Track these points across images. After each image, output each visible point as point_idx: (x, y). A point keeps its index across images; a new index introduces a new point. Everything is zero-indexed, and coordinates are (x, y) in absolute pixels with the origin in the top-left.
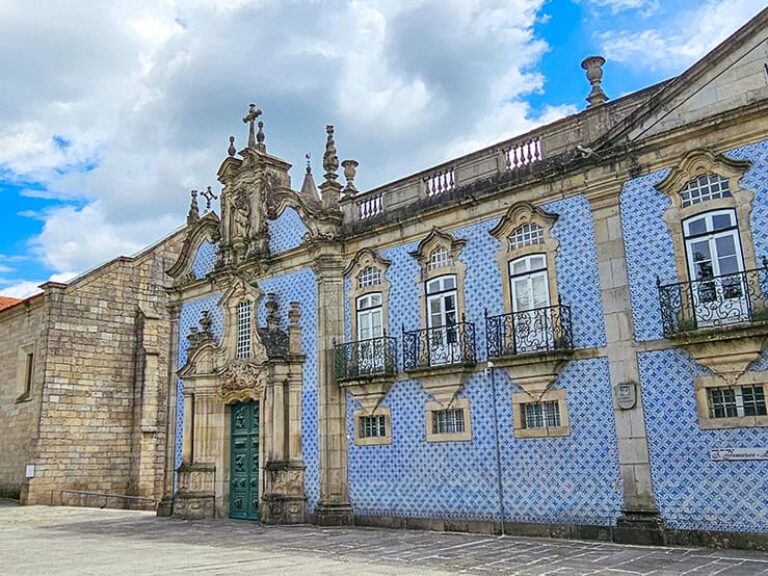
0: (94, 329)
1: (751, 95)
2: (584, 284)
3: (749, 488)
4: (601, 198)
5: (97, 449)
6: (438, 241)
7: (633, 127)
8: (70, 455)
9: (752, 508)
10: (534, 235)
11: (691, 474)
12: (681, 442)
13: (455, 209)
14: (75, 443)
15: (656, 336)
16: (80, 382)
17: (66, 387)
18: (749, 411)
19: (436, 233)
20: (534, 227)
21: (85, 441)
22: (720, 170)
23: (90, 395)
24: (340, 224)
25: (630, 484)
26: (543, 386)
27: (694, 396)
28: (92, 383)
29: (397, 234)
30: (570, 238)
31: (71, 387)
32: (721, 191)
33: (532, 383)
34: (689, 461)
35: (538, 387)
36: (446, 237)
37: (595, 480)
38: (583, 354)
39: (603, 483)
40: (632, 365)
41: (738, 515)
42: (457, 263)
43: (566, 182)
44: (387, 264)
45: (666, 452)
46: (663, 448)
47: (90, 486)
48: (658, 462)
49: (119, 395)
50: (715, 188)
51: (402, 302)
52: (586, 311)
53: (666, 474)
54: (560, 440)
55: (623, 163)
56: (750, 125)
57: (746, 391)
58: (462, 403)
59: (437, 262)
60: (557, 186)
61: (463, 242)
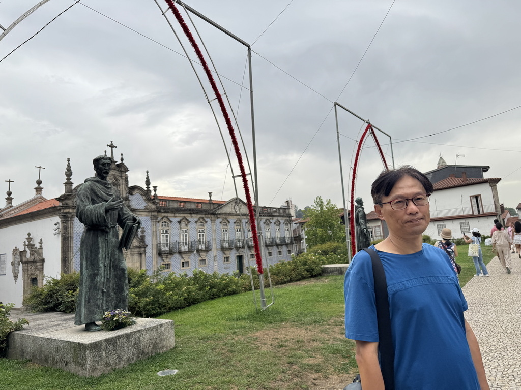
1: (230, 211)
2: (210, 237)
6: (184, 220)
27: (223, 258)
29: (173, 215)
30: (208, 227)
34: (222, 269)
35: (204, 256)
36: (187, 220)
40: (216, 253)
42: (188, 227)
44: (171, 222)
54: (206, 267)
55: (216, 216)
56: (230, 216)
57: (228, 257)
58: (189, 260)
59: (182, 225)
60: (206, 216)
61: (190, 222)
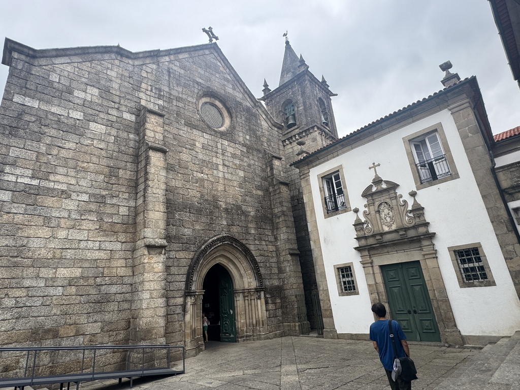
16: (52, 177)
17: (27, 181)
21: (57, 261)
23: (69, 197)
28: (73, 181)
31: (35, 182)
49: (115, 201)
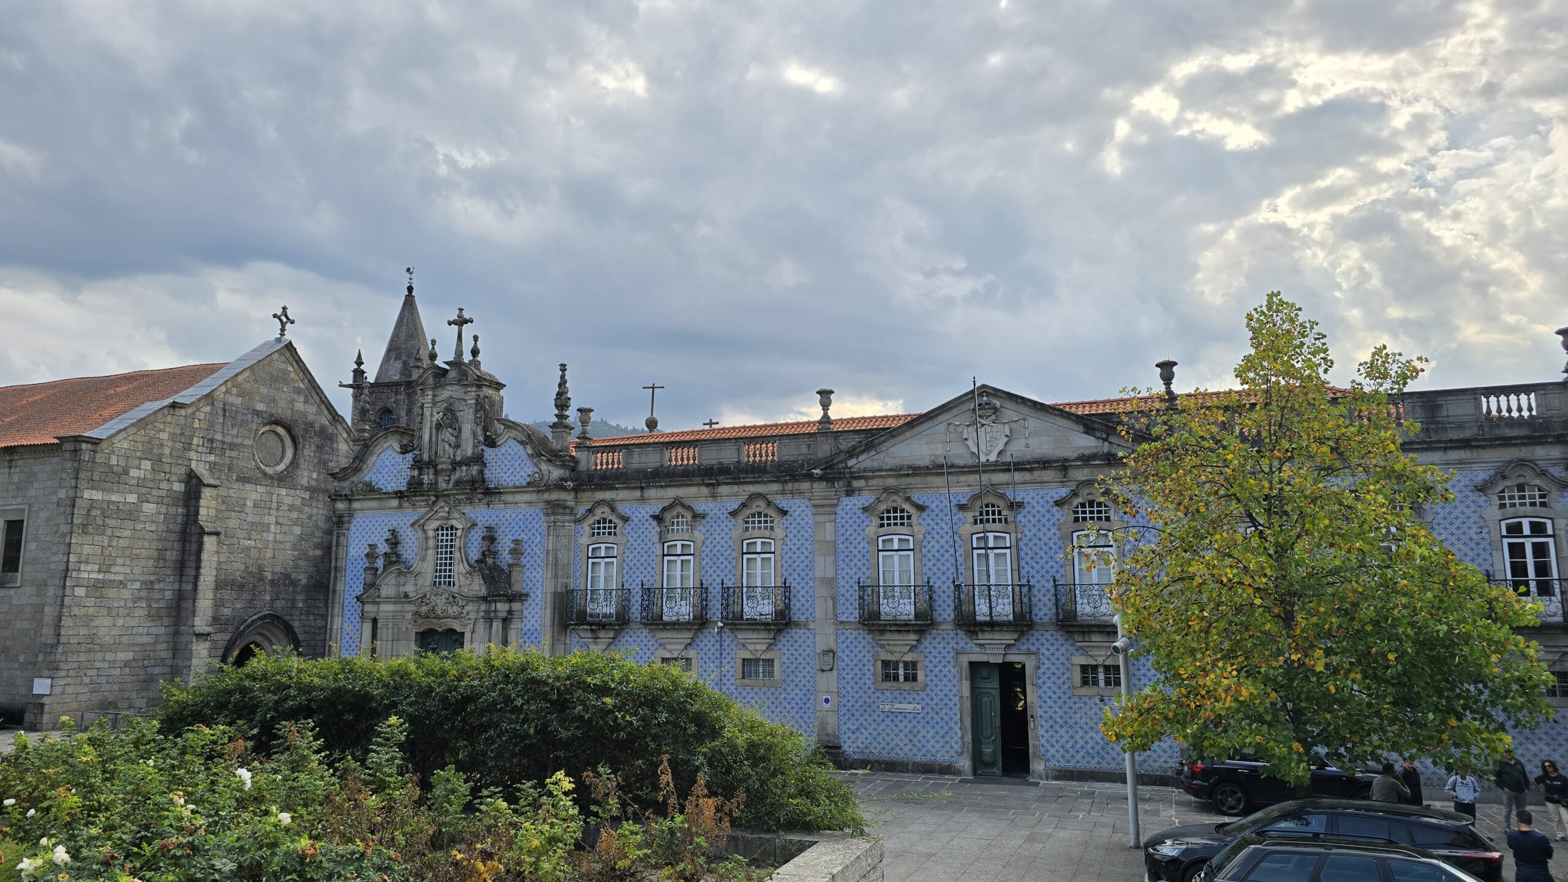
0: (132, 498)
1: (933, 458)
2: (803, 570)
3: (901, 731)
4: (823, 506)
5: (130, 656)
6: (679, 509)
7: (851, 457)
8: (97, 665)
9: (902, 745)
10: (766, 522)
11: (866, 720)
12: (861, 697)
13: (698, 485)
14: (104, 649)
15: (851, 619)
18: (906, 679)
19: (677, 502)
20: (766, 516)
22: (907, 507)
24: (573, 469)
25: (823, 727)
26: (764, 647)
27: (873, 665)
29: (638, 493)
30: (795, 532)
32: (905, 521)
33: (756, 644)
34: (865, 711)
35: (759, 647)
36: (689, 508)
37: (797, 722)
38: (797, 624)
39: (803, 724)
40: (833, 637)
41: (892, 749)
42: (696, 532)
43: (796, 485)
44: (626, 520)
45: (850, 704)
46: (849, 701)
47: (120, 704)
48: (844, 711)
50: (902, 518)
51: (639, 557)
52: (803, 592)
53: (849, 719)
54: (773, 690)
55: (841, 483)
56: (930, 479)
57: (906, 664)
58: (691, 653)
59: (675, 527)
60: (789, 486)
61: (703, 516)
